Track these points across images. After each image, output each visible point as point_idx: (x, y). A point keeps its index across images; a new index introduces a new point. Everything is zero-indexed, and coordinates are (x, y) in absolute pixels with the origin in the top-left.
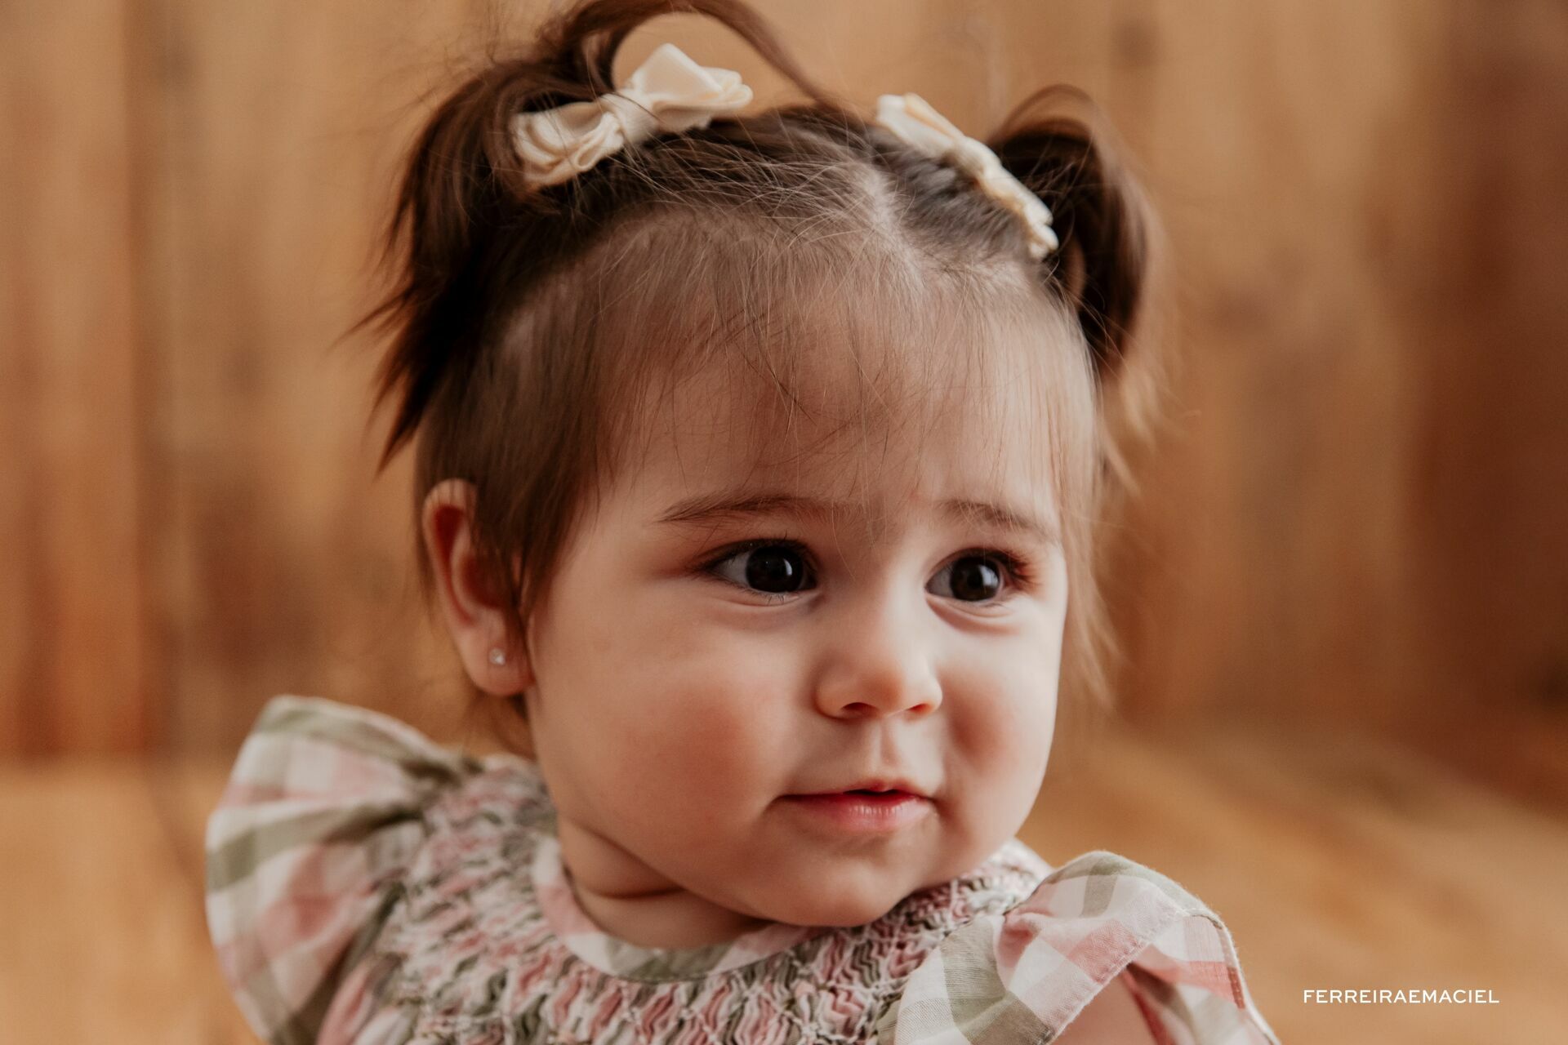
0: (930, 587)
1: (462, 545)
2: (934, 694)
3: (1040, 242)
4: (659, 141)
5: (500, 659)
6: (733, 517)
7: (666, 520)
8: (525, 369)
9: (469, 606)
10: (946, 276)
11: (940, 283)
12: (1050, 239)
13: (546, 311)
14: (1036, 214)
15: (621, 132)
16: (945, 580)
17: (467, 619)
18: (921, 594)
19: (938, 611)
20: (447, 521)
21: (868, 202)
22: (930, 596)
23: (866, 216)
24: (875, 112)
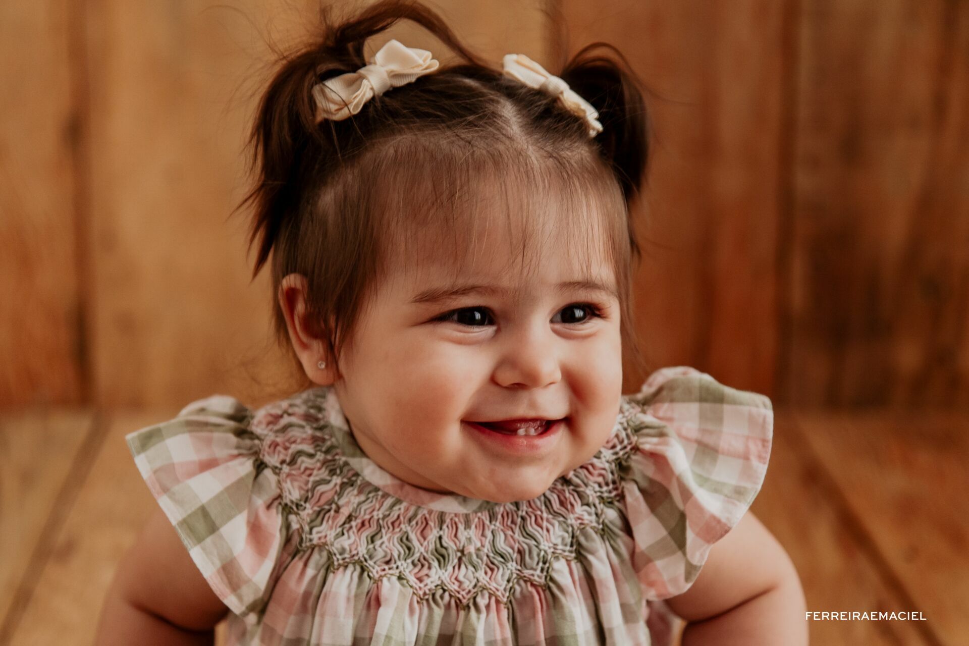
0: (552, 321)
1: (300, 307)
2: (558, 376)
3: (594, 129)
4: (392, 93)
5: (323, 366)
6: (451, 298)
7: (416, 301)
8: (331, 219)
9: (304, 338)
10: (551, 159)
11: (548, 163)
12: (599, 126)
13: (340, 188)
14: (591, 115)
15: (372, 89)
16: (559, 318)
17: (305, 346)
18: (548, 325)
19: (556, 332)
20: (291, 295)
21: (506, 121)
22: (552, 325)
23: (507, 131)
24: (502, 66)
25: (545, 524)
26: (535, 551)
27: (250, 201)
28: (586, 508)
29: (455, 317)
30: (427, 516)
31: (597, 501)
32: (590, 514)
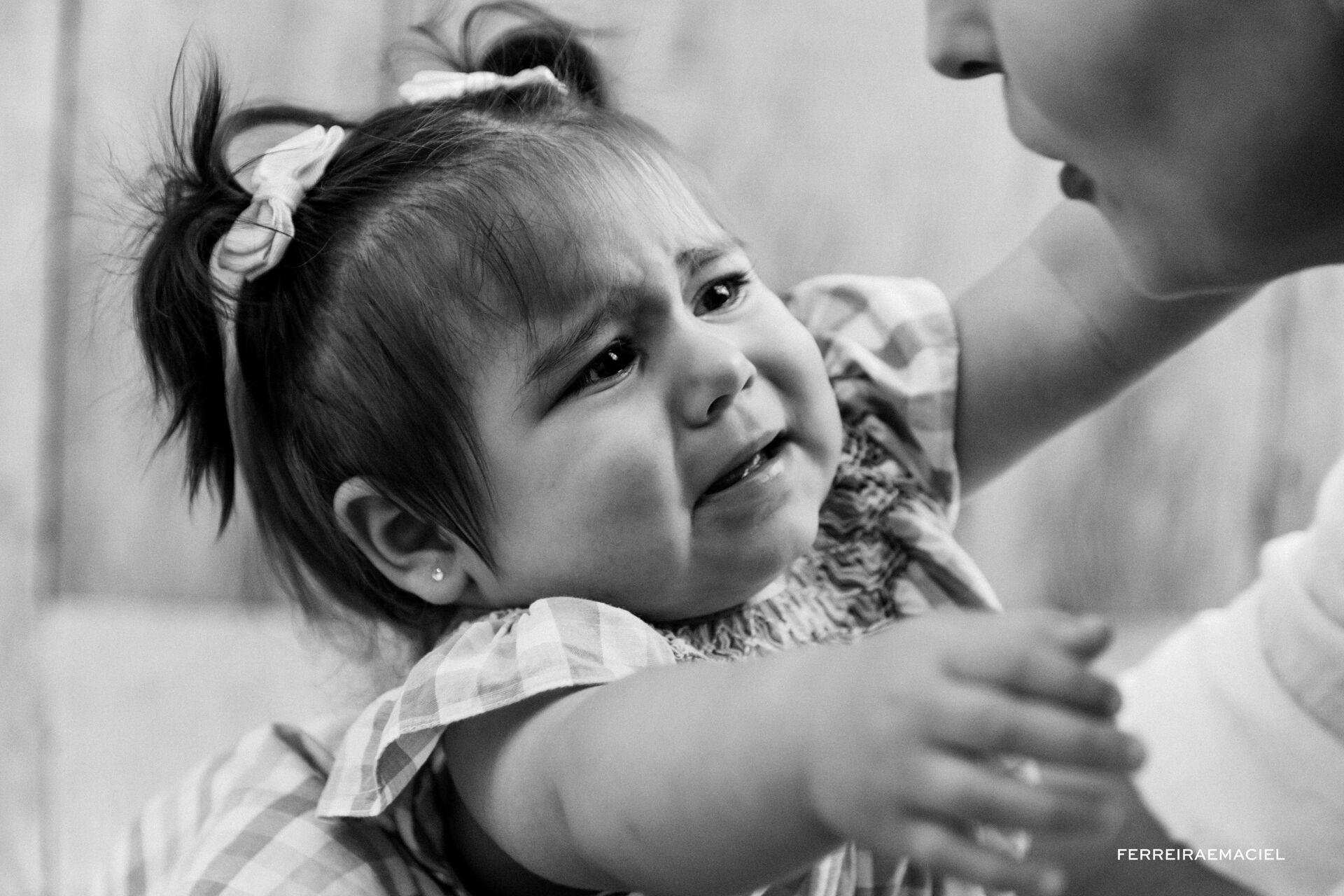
0: (697, 315)
1: (377, 521)
2: (751, 366)
5: (440, 576)
6: (577, 349)
7: (534, 377)
16: (702, 308)
17: (404, 569)
18: (697, 320)
19: (712, 322)
22: (700, 318)
25: (851, 558)
26: (866, 598)
27: (177, 431)
28: (865, 492)
29: (593, 375)
30: (759, 614)
31: (866, 471)
32: (873, 494)
